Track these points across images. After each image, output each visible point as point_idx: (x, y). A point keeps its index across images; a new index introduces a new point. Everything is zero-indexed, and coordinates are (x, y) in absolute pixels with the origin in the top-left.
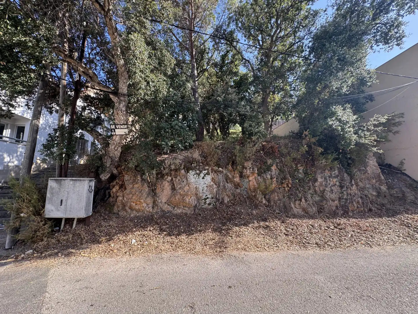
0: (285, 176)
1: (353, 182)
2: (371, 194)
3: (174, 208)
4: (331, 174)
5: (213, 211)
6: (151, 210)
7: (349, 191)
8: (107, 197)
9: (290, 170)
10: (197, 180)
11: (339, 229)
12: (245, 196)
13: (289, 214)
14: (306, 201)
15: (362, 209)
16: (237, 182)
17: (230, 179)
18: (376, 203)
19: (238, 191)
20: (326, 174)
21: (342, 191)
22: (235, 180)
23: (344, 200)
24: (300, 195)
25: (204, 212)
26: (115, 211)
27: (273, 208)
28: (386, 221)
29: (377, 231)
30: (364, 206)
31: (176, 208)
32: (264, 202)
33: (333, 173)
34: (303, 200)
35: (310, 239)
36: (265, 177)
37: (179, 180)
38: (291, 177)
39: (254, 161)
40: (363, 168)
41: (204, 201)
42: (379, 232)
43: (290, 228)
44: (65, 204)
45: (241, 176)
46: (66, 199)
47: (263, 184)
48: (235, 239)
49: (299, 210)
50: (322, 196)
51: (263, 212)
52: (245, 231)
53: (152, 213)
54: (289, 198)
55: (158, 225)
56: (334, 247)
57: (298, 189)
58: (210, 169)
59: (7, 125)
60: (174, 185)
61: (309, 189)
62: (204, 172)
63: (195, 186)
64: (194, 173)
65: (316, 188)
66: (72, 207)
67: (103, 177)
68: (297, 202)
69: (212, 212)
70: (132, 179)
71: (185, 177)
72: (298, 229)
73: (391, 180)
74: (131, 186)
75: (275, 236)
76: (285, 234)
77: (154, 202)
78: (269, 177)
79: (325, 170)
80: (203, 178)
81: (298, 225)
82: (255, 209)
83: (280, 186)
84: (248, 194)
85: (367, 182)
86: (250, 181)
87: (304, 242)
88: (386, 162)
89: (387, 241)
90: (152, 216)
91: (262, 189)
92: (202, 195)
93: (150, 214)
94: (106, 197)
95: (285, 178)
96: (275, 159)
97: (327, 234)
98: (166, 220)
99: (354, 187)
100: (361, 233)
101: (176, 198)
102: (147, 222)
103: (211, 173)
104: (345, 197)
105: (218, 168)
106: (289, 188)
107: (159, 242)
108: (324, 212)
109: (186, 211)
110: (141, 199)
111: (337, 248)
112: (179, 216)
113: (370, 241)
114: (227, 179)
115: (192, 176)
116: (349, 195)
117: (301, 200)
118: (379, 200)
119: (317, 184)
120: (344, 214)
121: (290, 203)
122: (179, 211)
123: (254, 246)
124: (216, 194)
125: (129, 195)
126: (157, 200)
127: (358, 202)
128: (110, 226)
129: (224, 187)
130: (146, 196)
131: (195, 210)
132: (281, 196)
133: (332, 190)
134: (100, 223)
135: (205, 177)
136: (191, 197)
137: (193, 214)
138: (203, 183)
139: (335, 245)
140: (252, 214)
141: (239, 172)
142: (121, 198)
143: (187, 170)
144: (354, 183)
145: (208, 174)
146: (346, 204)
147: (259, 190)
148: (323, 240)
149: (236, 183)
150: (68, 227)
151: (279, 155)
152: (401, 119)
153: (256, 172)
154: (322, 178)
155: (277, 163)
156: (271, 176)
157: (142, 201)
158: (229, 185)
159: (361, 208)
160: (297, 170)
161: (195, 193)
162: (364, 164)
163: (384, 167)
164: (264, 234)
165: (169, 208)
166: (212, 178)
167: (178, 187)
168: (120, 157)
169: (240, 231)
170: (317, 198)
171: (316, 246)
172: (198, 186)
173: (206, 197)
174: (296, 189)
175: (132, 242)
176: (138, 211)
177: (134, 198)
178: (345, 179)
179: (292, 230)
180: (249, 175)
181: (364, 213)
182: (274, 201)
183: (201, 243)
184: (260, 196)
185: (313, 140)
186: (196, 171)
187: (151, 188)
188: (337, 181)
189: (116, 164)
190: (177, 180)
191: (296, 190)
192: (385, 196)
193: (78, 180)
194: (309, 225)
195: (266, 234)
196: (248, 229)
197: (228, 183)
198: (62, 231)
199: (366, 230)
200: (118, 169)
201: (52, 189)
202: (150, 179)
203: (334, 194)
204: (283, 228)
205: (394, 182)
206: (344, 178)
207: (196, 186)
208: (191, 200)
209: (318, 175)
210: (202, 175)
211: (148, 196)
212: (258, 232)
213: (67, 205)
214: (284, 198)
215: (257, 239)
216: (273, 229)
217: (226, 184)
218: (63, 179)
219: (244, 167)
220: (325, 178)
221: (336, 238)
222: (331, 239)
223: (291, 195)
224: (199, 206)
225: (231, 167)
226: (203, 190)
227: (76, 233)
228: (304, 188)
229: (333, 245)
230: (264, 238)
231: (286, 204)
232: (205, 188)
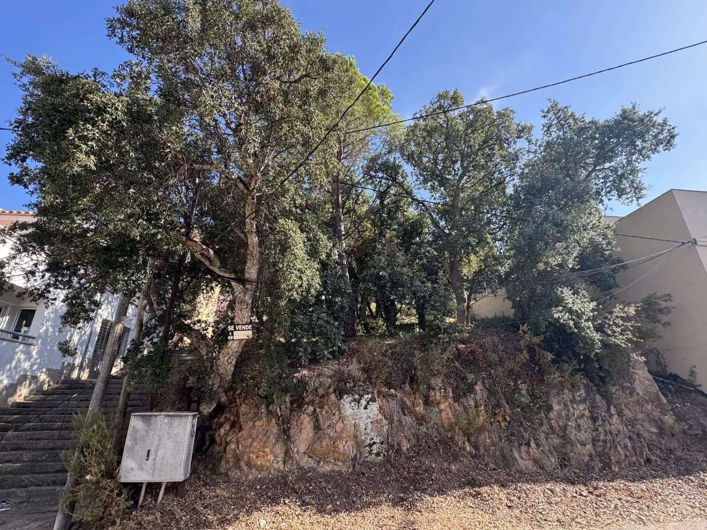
0: (498, 402)
1: (613, 410)
2: (649, 432)
3: (319, 462)
4: (574, 396)
5: (385, 466)
6: (282, 467)
7: (608, 427)
8: (208, 443)
9: (505, 391)
10: (356, 411)
11: (597, 495)
12: (436, 439)
13: (512, 471)
14: (538, 445)
15: (634, 459)
16: (420, 413)
17: (408, 408)
18: (660, 448)
19: (424, 429)
20: (565, 397)
21: (596, 427)
22: (417, 409)
23: (601, 444)
24: (526, 435)
25: (370, 469)
26: (222, 470)
27: (483, 459)
28: (675, 481)
29: (659, 498)
30: (636, 454)
31: (322, 463)
32: (468, 449)
33: (578, 393)
34: (533, 444)
35: (548, 513)
36: (466, 404)
37: (327, 412)
38: (508, 404)
39: (445, 376)
40: (627, 384)
41: (369, 449)
42: (662, 501)
43: (514, 496)
44: (154, 457)
45: (427, 403)
46: (156, 448)
47: (464, 416)
48: (426, 515)
49: (527, 461)
50: (563, 436)
51: (467, 467)
52: (442, 502)
53: (283, 472)
54: (510, 441)
55: (296, 494)
56: (585, 525)
57: (521, 423)
58: (376, 391)
59: (6, 307)
60: (317, 420)
61: (541, 425)
62: (366, 396)
63: (353, 422)
64: (350, 398)
65: (552, 422)
66: (165, 463)
67: (205, 409)
68: (524, 448)
69: (383, 469)
70: (252, 411)
71: (336, 407)
72: (527, 496)
73: (680, 404)
74: (251, 424)
75: (491, 509)
76: (507, 506)
77: (287, 453)
78: (472, 403)
79: (562, 390)
80: (366, 408)
81: (528, 490)
82: (454, 462)
83: (492, 420)
84: (440, 434)
85: (637, 408)
86: (441, 411)
87: (538, 519)
88: (669, 372)
89: (672, 514)
90: (285, 477)
91: (462, 425)
92: (365, 438)
93: (280, 474)
94: (204, 444)
95: (498, 405)
96: (479, 372)
97: (575, 504)
98: (308, 485)
99: (615, 419)
100: (632, 502)
101: (323, 444)
102: (277, 488)
103: (377, 399)
104: (602, 437)
105: (389, 389)
106: (507, 424)
107: (304, 523)
108: (571, 465)
109: (339, 469)
110: (266, 447)
111: (590, 527)
112: (329, 477)
113: (645, 515)
114: (403, 408)
115: (347, 405)
116: (609, 434)
117: (528, 444)
118: (663, 442)
119: (552, 415)
120: (604, 469)
121: (512, 450)
122: (328, 468)
123: (458, 527)
124: (388, 434)
125: (247, 440)
126: (291, 449)
127: (626, 447)
128: (217, 496)
129: (400, 421)
130: (274, 441)
131: (354, 465)
132: (495, 437)
133: (579, 425)
134: (201, 492)
135: (368, 406)
136: (346, 443)
137: (352, 473)
138: (365, 416)
139: (588, 522)
140: (450, 472)
141: (423, 396)
142: (233, 446)
143: (339, 394)
144: (613, 412)
145: (373, 400)
146: (606, 450)
147: (457, 427)
148: (569, 514)
149: (419, 415)
150: (149, 499)
151: (485, 365)
152: (669, 304)
153: (451, 395)
154: (559, 403)
155: (483, 378)
156: (476, 402)
157: (268, 450)
158: (408, 420)
159: (632, 457)
160: (516, 390)
161: (354, 435)
162: (627, 376)
163: (667, 379)
164: (472, 506)
165: (310, 462)
166: (380, 407)
167: (324, 423)
168: (234, 374)
169: (433, 502)
170: (555, 440)
171: (557, 525)
172: (357, 421)
173: (371, 442)
174: (519, 424)
175: (260, 524)
176: (260, 469)
177: (255, 444)
178: (598, 404)
179: (519, 498)
180: (440, 400)
181: (638, 467)
182: (485, 446)
183: (373, 523)
184: (460, 438)
185: (536, 340)
186: (353, 395)
187: (282, 427)
188: (585, 409)
189: (227, 386)
190: (324, 412)
191: (519, 426)
192: (673, 435)
193: (178, 416)
194: (546, 490)
195: (476, 507)
196: (446, 499)
197: (405, 415)
198: (142, 506)
199: (640, 498)
200: (228, 395)
201: (135, 430)
202: (280, 411)
203: (583, 432)
204: (504, 497)
205: (685, 409)
206: (596, 403)
207: (355, 422)
208: (347, 447)
209: (553, 398)
210: (363, 402)
211: (277, 442)
212: (462, 503)
213: (157, 459)
214: (501, 440)
215: (461, 515)
216: (487, 498)
217: (403, 417)
218: (154, 415)
219: (430, 388)
220: (564, 404)
221: (589, 511)
222: (582, 514)
223: (512, 435)
224: (360, 459)
225: (408, 386)
226: (365, 429)
227: (165, 511)
228: (532, 423)
229: (585, 522)
230: (473, 513)
231: (505, 451)
232: (370, 426)
